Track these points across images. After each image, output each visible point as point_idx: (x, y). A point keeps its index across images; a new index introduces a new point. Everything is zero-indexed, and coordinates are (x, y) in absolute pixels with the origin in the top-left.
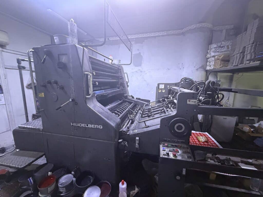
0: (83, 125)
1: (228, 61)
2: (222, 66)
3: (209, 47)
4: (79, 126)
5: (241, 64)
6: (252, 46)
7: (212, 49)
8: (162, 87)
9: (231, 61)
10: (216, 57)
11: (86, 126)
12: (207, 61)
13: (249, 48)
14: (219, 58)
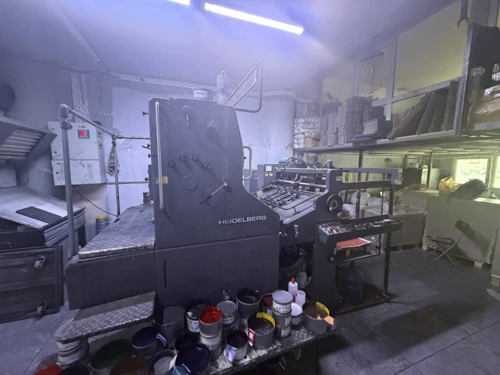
0: (238, 220)
1: (318, 140)
2: (313, 145)
3: (294, 120)
4: (232, 223)
5: (335, 144)
6: (344, 128)
7: (300, 124)
8: (269, 169)
9: (322, 140)
10: (306, 134)
11: (244, 221)
12: (294, 137)
13: (342, 130)
14: (309, 135)
